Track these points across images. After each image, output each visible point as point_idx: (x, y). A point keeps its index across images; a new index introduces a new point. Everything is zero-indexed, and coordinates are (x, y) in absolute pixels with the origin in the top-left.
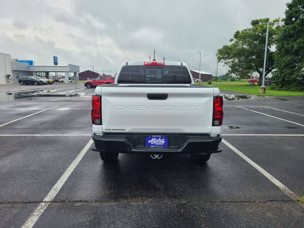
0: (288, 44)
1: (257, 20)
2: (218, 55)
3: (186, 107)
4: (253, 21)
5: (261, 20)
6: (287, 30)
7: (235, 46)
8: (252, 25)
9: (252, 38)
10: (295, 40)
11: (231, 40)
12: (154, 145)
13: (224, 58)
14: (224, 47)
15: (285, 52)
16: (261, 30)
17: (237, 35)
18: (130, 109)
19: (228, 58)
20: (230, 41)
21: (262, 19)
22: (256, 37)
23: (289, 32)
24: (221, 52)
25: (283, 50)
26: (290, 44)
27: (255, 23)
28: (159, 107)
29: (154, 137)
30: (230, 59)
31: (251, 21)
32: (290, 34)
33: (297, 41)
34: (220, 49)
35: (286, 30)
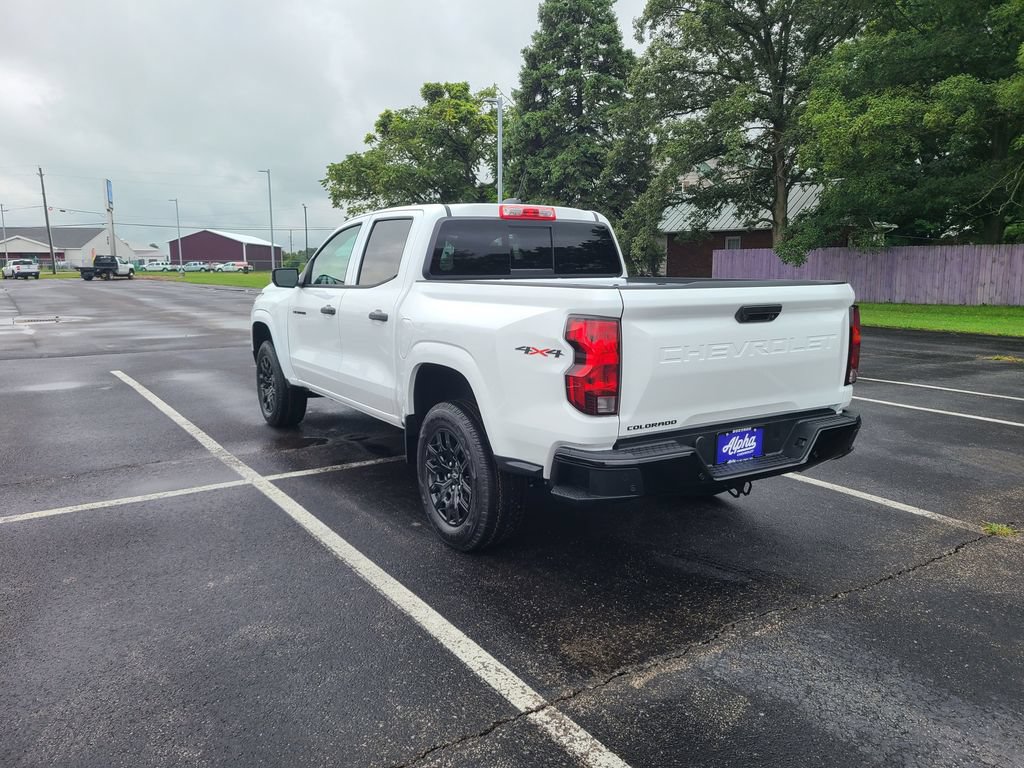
0: (536, 164)
1: (438, 84)
2: (330, 184)
3: (812, 339)
4: (426, 86)
5: (449, 88)
6: (532, 125)
7: (381, 156)
8: (426, 99)
9: (431, 139)
10: (552, 155)
11: (370, 139)
12: (734, 456)
13: (347, 195)
14: (350, 157)
15: (528, 186)
16: (454, 118)
17: (385, 124)
18: (699, 357)
19: (357, 195)
20: (366, 141)
21: (450, 82)
22: (440, 138)
23: (537, 130)
24: (338, 173)
25: (524, 180)
26: (540, 164)
27: (433, 93)
28: (761, 344)
29: (736, 435)
30: (365, 199)
31: (423, 86)
32: (538, 135)
33: (559, 158)
34: (334, 166)
35: (528, 126)
